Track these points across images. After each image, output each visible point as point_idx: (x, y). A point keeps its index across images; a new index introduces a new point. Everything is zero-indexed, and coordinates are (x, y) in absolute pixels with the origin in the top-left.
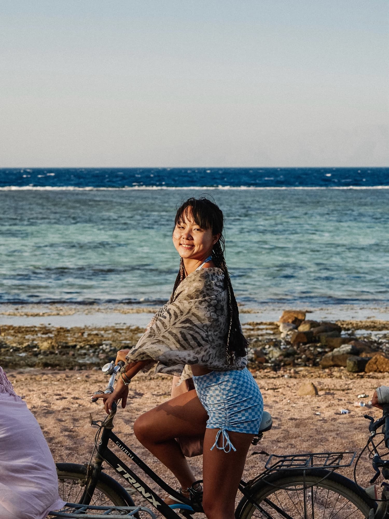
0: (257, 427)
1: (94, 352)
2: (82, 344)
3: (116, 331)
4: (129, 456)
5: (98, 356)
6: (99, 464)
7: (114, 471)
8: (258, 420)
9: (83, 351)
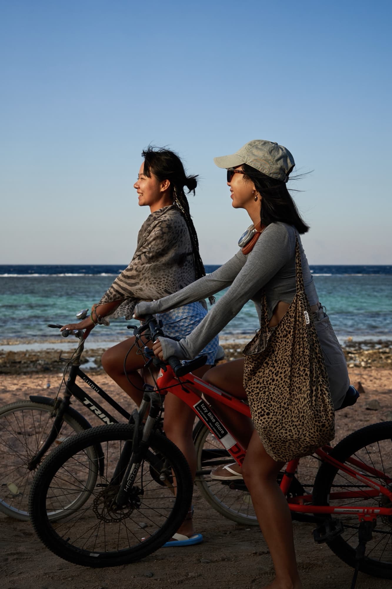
0: (213, 358)
1: (34, 365)
2: (25, 361)
3: (48, 353)
4: (95, 390)
5: (36, 367)
6: (67, 398)
7: (81, 403)
8: (214, 352)
9: (26, 365)
